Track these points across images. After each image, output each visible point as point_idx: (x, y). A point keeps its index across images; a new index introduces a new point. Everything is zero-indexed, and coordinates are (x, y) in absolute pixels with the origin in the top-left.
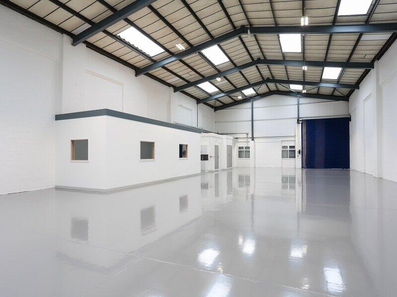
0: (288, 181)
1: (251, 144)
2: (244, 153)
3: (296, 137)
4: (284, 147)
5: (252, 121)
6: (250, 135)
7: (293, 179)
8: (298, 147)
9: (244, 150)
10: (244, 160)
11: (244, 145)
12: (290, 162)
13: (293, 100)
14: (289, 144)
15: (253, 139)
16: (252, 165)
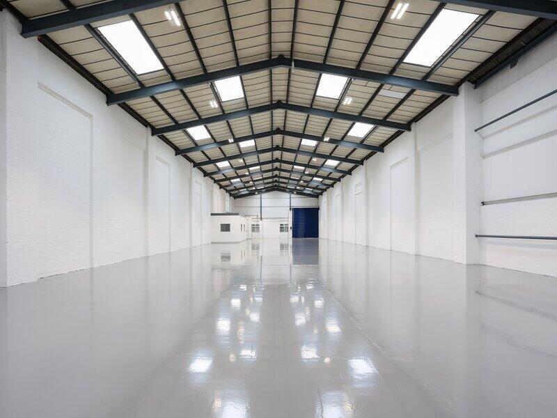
1: (260, 223)
2: (255, 228)
3: (289, 219)
4: (281, 225)
5: (261, 207)
6: (259, 217)
7: (287, 245)
8: (290, 225)
9: (256, 226)
10: (255, 234)
11: (255, 223)
12: (284, 234)
13: (287, 195)
14: (285, 223)
15: (261, 219)
16: (261, 237)
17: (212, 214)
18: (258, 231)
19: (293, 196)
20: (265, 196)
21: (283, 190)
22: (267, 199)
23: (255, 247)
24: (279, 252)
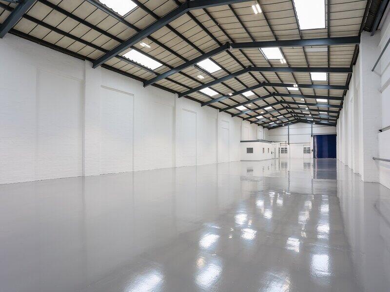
0: (307, 165)
1: (288, 147)
2: (284, 151)
3: (311, 143)
4: (304, 148)
5: (289, 135)
6: (287, 142)
7: (309, 164)
8: (312, 148)
9: (284, 149)
10: (284, 155)
11: (284, 147)
12: (307, 155)
13: (309, 125)
14: (307, 147)
15: (289, 144)
16: (288, 157)
17: (241, 142)
18: (286, 153)
19: (313, 126)
20: (291, 126)
21: (306, 121)
22: (293, 129)
23: (284, 165)
24: (303, 169)
